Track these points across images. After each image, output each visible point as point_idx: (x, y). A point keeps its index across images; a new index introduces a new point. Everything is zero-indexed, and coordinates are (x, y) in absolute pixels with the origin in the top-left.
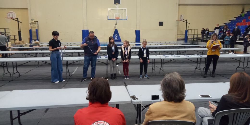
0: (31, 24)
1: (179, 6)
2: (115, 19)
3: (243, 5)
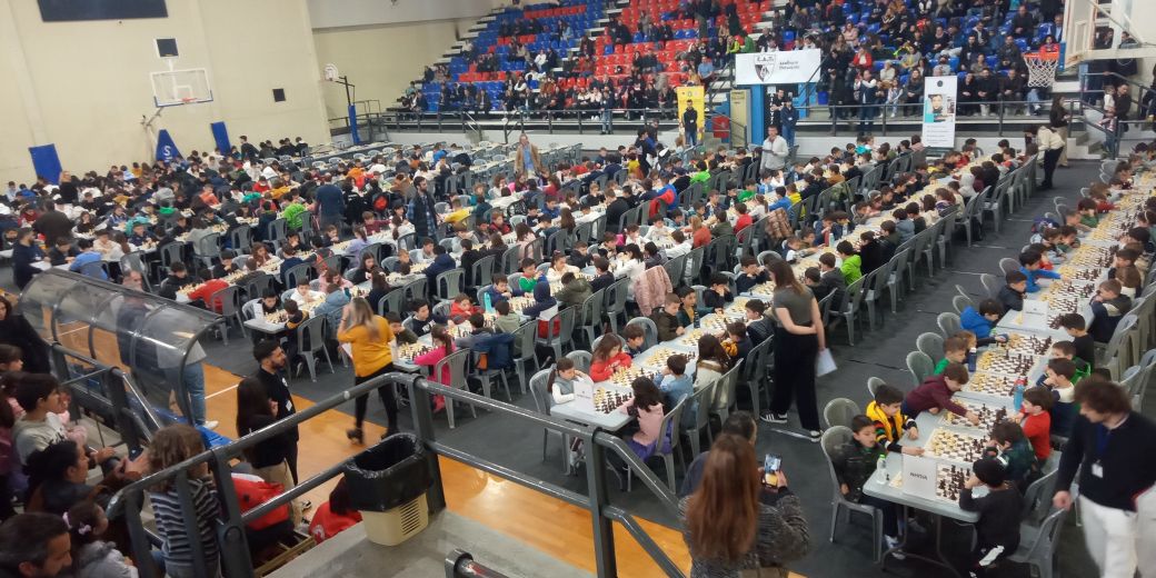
1: (314, 34)
2: (177, 102)
3: (455, 20)
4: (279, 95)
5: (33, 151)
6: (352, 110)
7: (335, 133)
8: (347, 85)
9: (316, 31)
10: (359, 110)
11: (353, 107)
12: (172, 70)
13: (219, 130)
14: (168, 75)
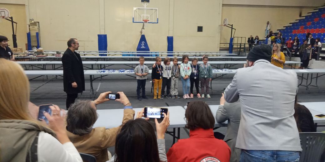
0: (29, 25)
1: (222, 6)
2: (142, 21)
3: (301, 7)
4: (200, 29)
5: (99, 35)
6: (232, 40)
7: (222, 50)
8: (232, 28)
9: (223, 5)
10: (235, 41)
11: (233, 39)
12: (145, 8)
13: (170, 40)
14: (143, 9)
